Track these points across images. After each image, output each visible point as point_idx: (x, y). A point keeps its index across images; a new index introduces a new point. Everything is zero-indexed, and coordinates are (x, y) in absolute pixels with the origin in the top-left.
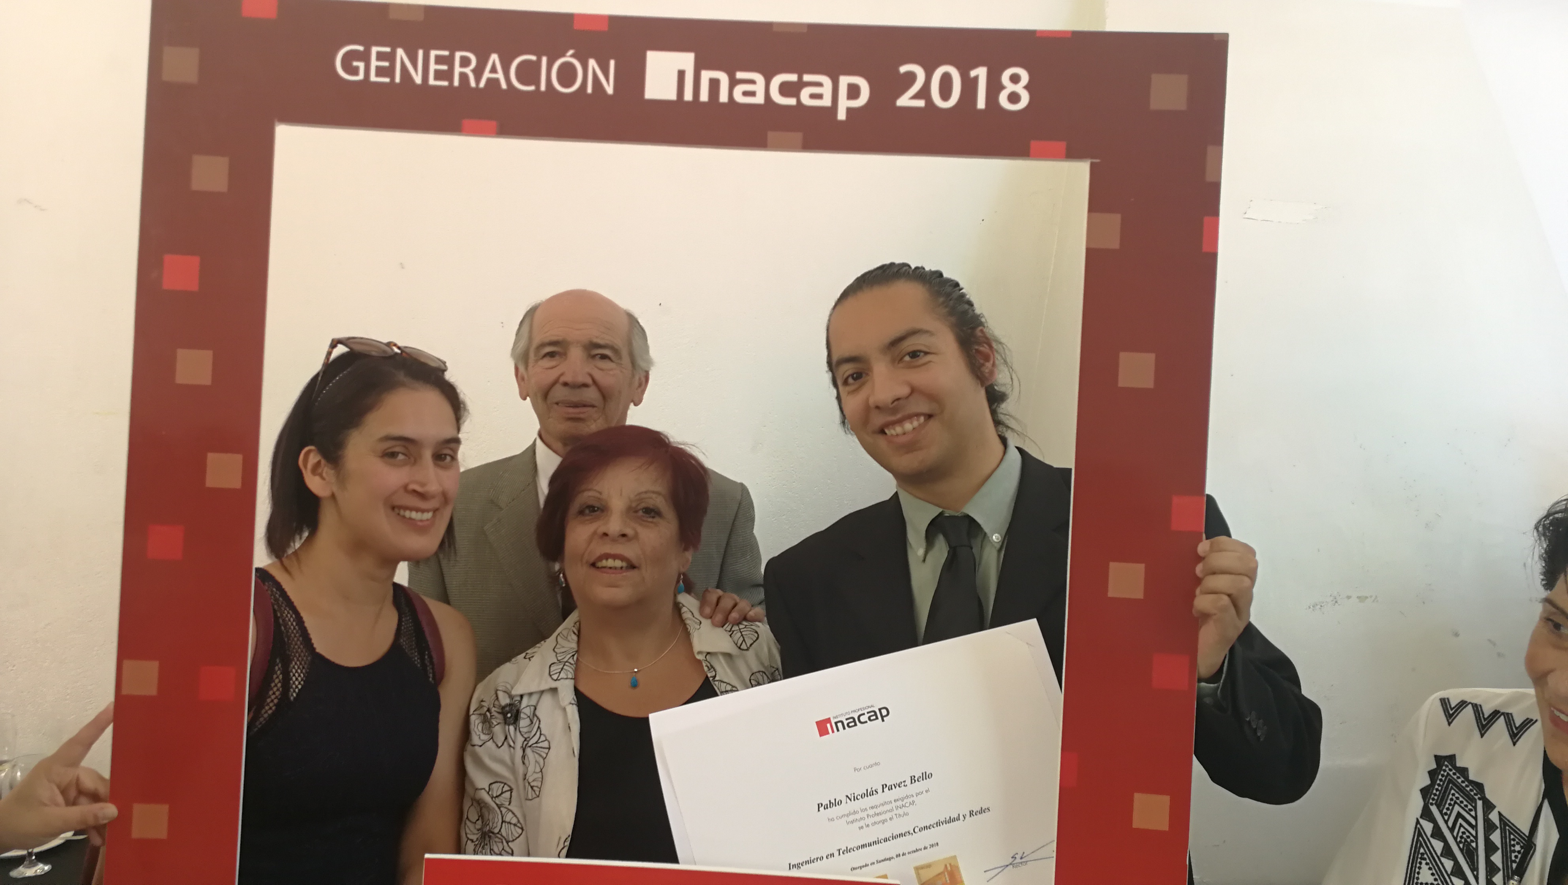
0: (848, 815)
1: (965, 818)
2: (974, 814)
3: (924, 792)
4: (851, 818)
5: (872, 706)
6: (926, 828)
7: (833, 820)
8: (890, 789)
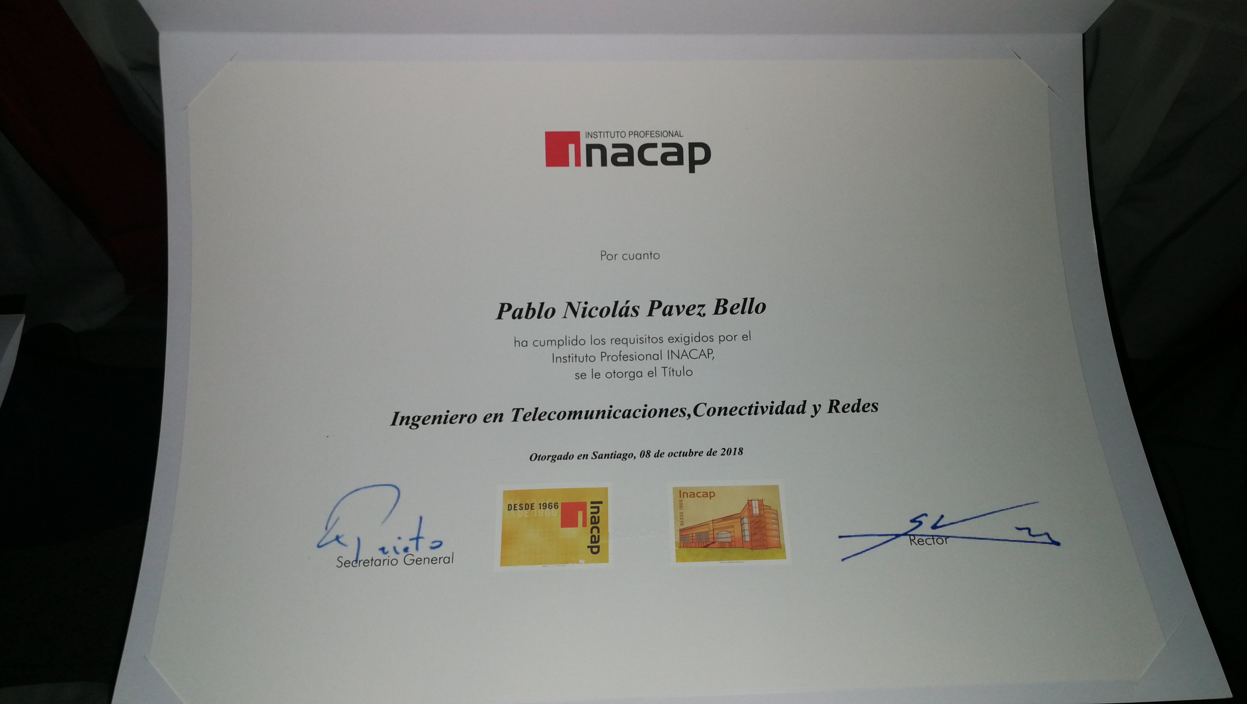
0: (559, 344)
1: (816, 412)
2: (840, 408)
3: (739, 338)
4: (565, 351)
5: (676, 134)
6: (723, 411)
7: (524, 344)
8: (667, 312)
